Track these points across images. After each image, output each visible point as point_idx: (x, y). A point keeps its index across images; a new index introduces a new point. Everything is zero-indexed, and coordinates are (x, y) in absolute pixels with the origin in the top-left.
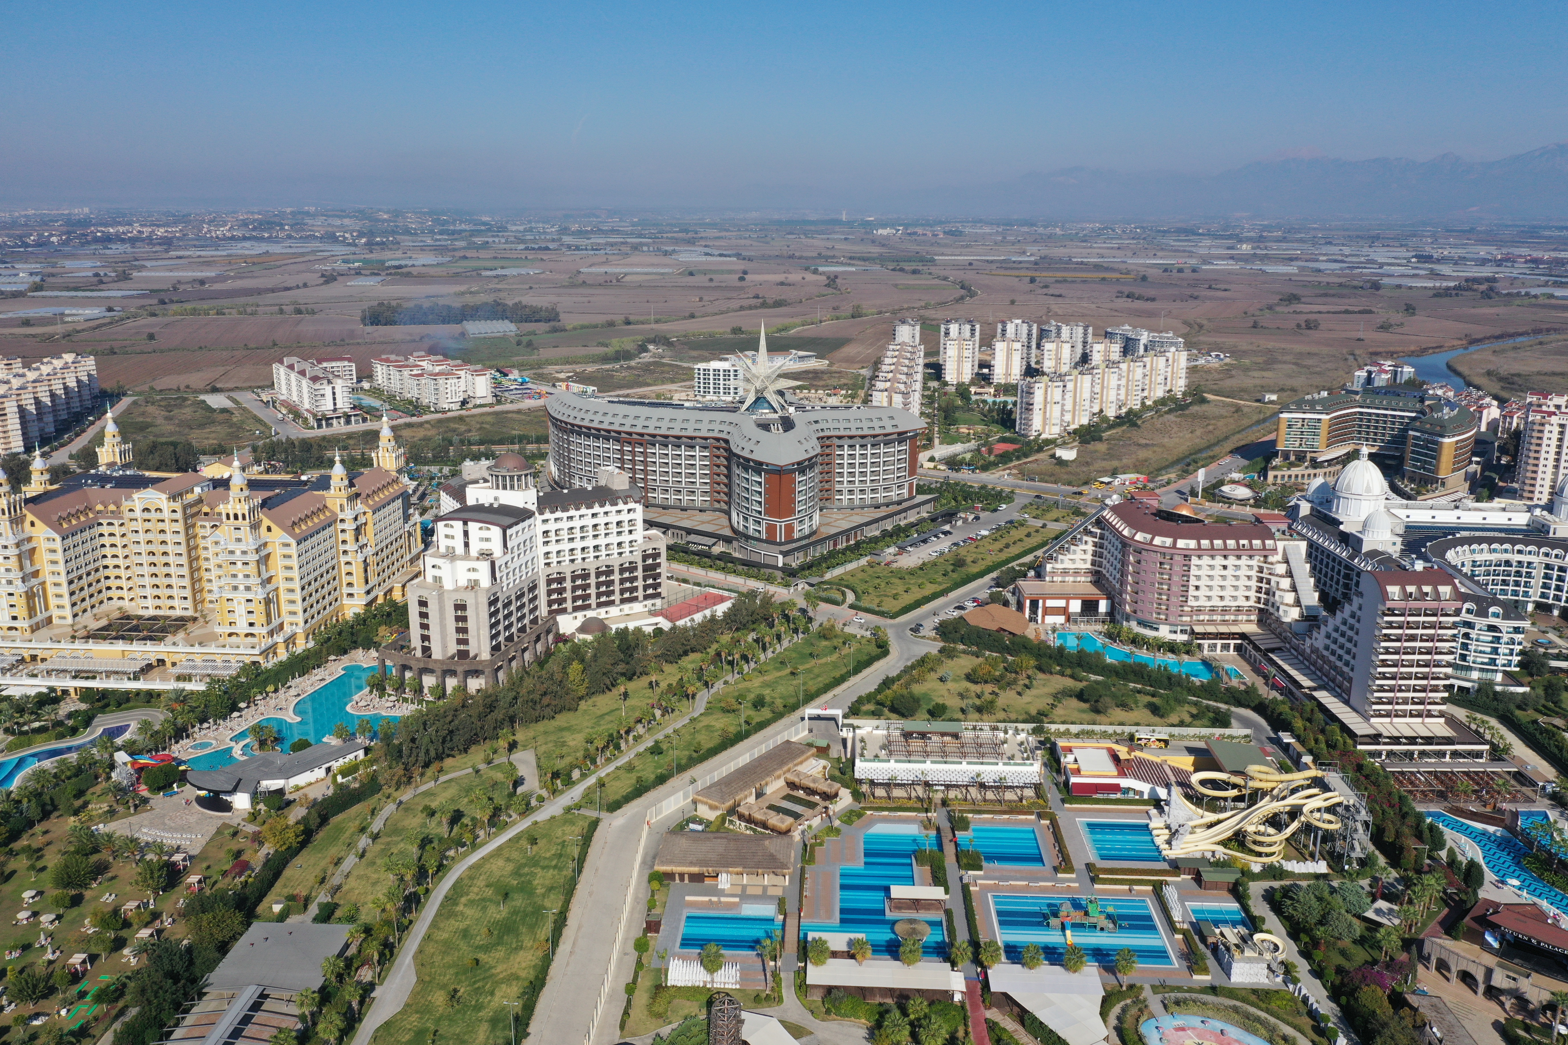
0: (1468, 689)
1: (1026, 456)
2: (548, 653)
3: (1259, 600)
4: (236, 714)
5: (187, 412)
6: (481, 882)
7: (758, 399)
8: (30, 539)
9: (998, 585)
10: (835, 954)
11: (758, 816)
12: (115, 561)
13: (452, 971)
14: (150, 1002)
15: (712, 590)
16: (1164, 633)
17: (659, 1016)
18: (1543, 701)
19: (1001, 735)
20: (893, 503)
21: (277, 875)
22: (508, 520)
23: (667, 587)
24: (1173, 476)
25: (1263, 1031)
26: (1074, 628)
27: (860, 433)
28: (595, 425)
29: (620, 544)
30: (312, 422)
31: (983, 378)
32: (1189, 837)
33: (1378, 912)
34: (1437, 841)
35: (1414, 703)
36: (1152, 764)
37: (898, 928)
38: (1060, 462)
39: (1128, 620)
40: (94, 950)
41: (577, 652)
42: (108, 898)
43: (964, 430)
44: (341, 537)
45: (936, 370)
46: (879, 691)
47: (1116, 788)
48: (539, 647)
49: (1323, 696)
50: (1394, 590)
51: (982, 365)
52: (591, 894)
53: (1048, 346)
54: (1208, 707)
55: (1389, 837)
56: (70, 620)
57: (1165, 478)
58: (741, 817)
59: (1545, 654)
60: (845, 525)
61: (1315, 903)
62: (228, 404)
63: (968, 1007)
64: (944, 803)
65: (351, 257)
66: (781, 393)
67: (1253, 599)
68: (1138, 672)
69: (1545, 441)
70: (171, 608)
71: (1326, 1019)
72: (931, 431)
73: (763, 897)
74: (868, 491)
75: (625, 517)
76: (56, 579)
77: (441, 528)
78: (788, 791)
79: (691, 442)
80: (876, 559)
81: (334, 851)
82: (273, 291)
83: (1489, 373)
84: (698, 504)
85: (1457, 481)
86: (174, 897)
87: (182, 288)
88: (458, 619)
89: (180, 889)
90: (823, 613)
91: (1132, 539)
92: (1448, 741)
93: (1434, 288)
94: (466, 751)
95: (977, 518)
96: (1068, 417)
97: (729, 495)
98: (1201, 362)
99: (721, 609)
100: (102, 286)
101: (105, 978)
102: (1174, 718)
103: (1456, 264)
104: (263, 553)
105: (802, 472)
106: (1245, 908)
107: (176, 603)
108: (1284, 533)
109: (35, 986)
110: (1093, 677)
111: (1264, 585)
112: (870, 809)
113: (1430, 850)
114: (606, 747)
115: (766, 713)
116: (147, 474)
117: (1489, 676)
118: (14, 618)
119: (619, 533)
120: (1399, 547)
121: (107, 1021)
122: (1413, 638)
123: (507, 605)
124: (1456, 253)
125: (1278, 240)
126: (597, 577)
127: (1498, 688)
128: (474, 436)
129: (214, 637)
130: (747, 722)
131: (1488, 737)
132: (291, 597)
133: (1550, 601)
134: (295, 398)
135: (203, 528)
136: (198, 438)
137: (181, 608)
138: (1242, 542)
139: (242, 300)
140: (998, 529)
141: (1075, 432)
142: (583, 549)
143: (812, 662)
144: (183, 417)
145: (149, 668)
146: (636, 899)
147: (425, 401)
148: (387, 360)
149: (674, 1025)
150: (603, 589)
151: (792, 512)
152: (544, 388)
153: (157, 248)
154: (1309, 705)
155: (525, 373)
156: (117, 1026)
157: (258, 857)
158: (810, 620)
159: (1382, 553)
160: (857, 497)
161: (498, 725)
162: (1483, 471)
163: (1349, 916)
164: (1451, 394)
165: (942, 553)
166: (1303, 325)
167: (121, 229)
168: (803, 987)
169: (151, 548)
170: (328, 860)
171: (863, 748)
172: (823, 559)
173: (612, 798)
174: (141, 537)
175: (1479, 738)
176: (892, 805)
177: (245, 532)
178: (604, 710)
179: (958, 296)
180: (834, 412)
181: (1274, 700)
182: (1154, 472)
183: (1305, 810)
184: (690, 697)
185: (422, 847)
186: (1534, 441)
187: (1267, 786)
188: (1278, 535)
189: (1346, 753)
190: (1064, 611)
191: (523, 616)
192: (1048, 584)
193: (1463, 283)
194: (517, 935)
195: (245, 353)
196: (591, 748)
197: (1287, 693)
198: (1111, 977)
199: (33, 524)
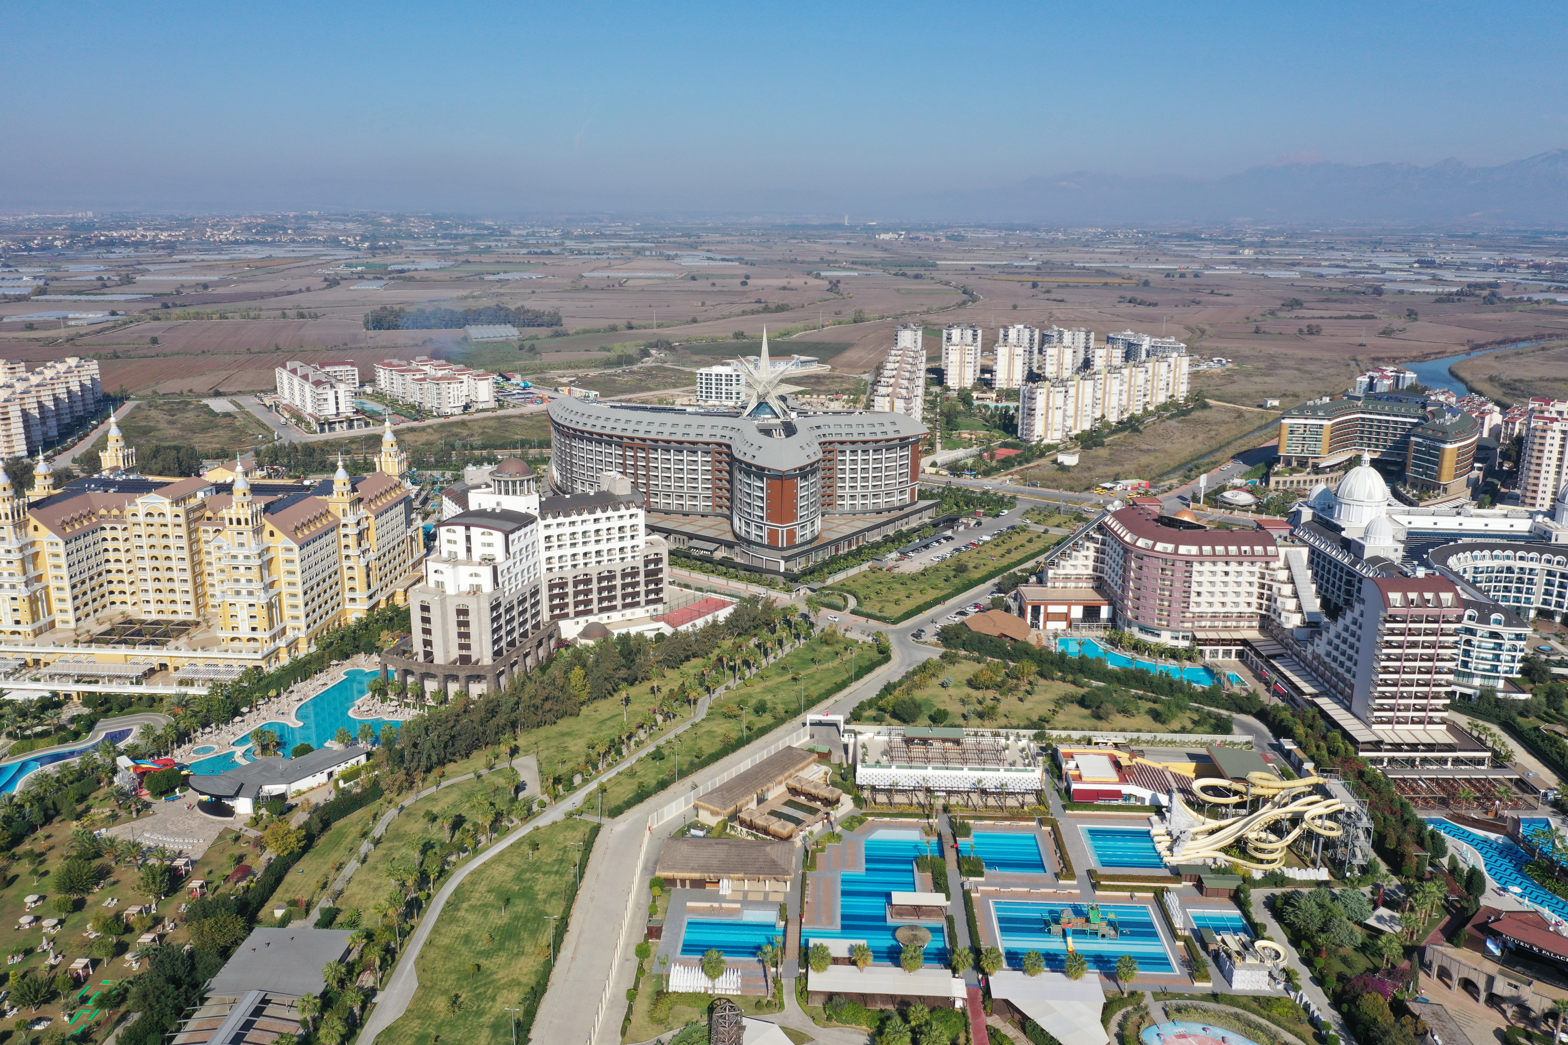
0: (1470, 696)
1: (1028, 461)
2: (550, 658)
3: (1260, 606)
4: (238, 719)
5: (190, 417)
6: (482, 888)
7: (760, 405)
8: (33, 544)
9: (1000, 591)
10: (836, 961)
11: (760, 822)
12: (118, 566)
13: (453, 977)
14: (151, 1007)
15: (714, 596)
16: (1166, 639)
17: (660, 1022)
18: (1544, 708)
19: (1003, 741)
20: (894, 509)
21: (279, 880)
22: (511, 526)
23: (669, 592)
24: (1175, 482)
25: (1265, 1038)
26: (1076, 634)
27: (862, 438)
28: (597, 430)
29: (622, 549)
30: (315, 426)
31: (985, 383)
32: (1190, 844)
33: (1380, 919)
34: (1439, 848)
35: (1416, 710)
36: (1153, 770)
37: (899, 934)
38: (1062, 468)
39: (1129, 626)
40: (96, 955)
41: (579, 657)
42: (110, 903)
43: (966, 435)
44: (344, 541)
45: (938, 375)
46: (880, 696)
47: (1117, 794)
48: (541, 652)
49: (1325, 703)
50: (1395, 597)
51: (984, 371)
52: (592, 899)
53: (1050, 351)
54: (1209, 714)
55: (1391, 844)
56: (73, 625)
57: (1167, 483)
58: (742, 823)
59: (1547, 661)
60: (847, 530)
61: (1316, 910)
62: (231, 408)
63: (969, 1013)
64: (946, 809)
65: (354, 261)
66: (783, 398)
67: (1255, 605)
68: (1139, 678)
69: (1547, 448)
70: (174, 612)
71: (1327, 1026)
72: (933, 436)
73: (765, 903)
74: (870, 496)
75: (627, 522)
76: (60, 584)
77: (443, 533)
78: (789, 797)
79: (693, 447)
80: (878, 564)
81: (336, 856)
82: (276, 295)
83: (1491, 379)
84: (700, 509)
85: (1459, 487)
86: (176, 902)
87: (185, 292)
88: (460, 624)
89: (182, 895)
90: (826, 618)
91: (1134, 545)
92: (1450, 748)
93: (1436, 293)
94: (467, 756)
95: (979, 524)
96: (1070, 423)
97: (731, 500)
98: (1203, 367)
99: (723, 615)
100: (106, 290)
101: (107, 983)
102: (1176, 725)
103: (1458, 269)
104: (266, 558)
105: (804, 477)
106: (1246, 915)
107: (179, 607)
108: (1285, 539)
109: (37, 991)
110: (1095, 683)
111: (1265, 592)
112: (872, 815)
113: (1432, 858)
114: (608, 752)
115: (767, 719)
116: (150, 478)
117: (1491, 682)
118: (18, 622)
119: (621, 538)
120: (1401, 553)
121: (109, 1026)
122: (1414, 645)
123: (509, 610)
124: (1458, 258)
125: (1280, 245)
126: (599, 582)
127: (1500, 695)
128: (477, 440)
129: (217, 642)
130: (748, 728)
131: (1490, 744)
132: (294, 601)
133: (1552, 608)
134: (298, 402)
135: (206, 533)
136: (201, 442)
137: (184, 613)
138: (1243, 548)
139: (245, 304)
140: (1000, 535)
141: (1077, 437)
142: (585, 554)
143: (814, 668)
144: (186, 421)
145: (152, 672)
146: (637, 905)
147: (428, 406)
148: (390, 365)
149: (676, 1032)
150: (605, 594)
151: (794, 517)
152: (546, 393)
153: (161, 252)
154: (1311, 712)
155: (528, 378)
156: (119, 1031)
157: (260, 862)
158: (812, 625)
159: (1384, 560)
160: (859, 502)
161: (500, 731)
162: (1485, 477)
163: (1351, 924)
164: (1453, 400)
165: (944, 559)
166: (1305, 330)
167: (124, 233)
168: (804, 994)
169: (154, 552)
170: (330, 865)
171: (865, 754)
172: (825, 564)
173: (614, 804)
174: (144, 542)
175: (1481, 745)
176: (894, 811)
177: (248, 536)
178: (606, 716)
179: (960, 301)
180: (837, 417)
181: (1276, 707)
182: (1156, 477)
183: (1307, 816)
184: (692, 702)
185: (424, 852)
186: (1536, 447)
187: (1268, 793)
188: (1279, 541)
189: (1347, 760)
190: (1066, 617)
191: (525, 621)
192: (1050, 590)
193: (1466, 289)
194: (519, 941)
195: (248, 357)
196: (593, 754)
197: (1289, 699)
198: (1112, 984)
199: (36, 528)
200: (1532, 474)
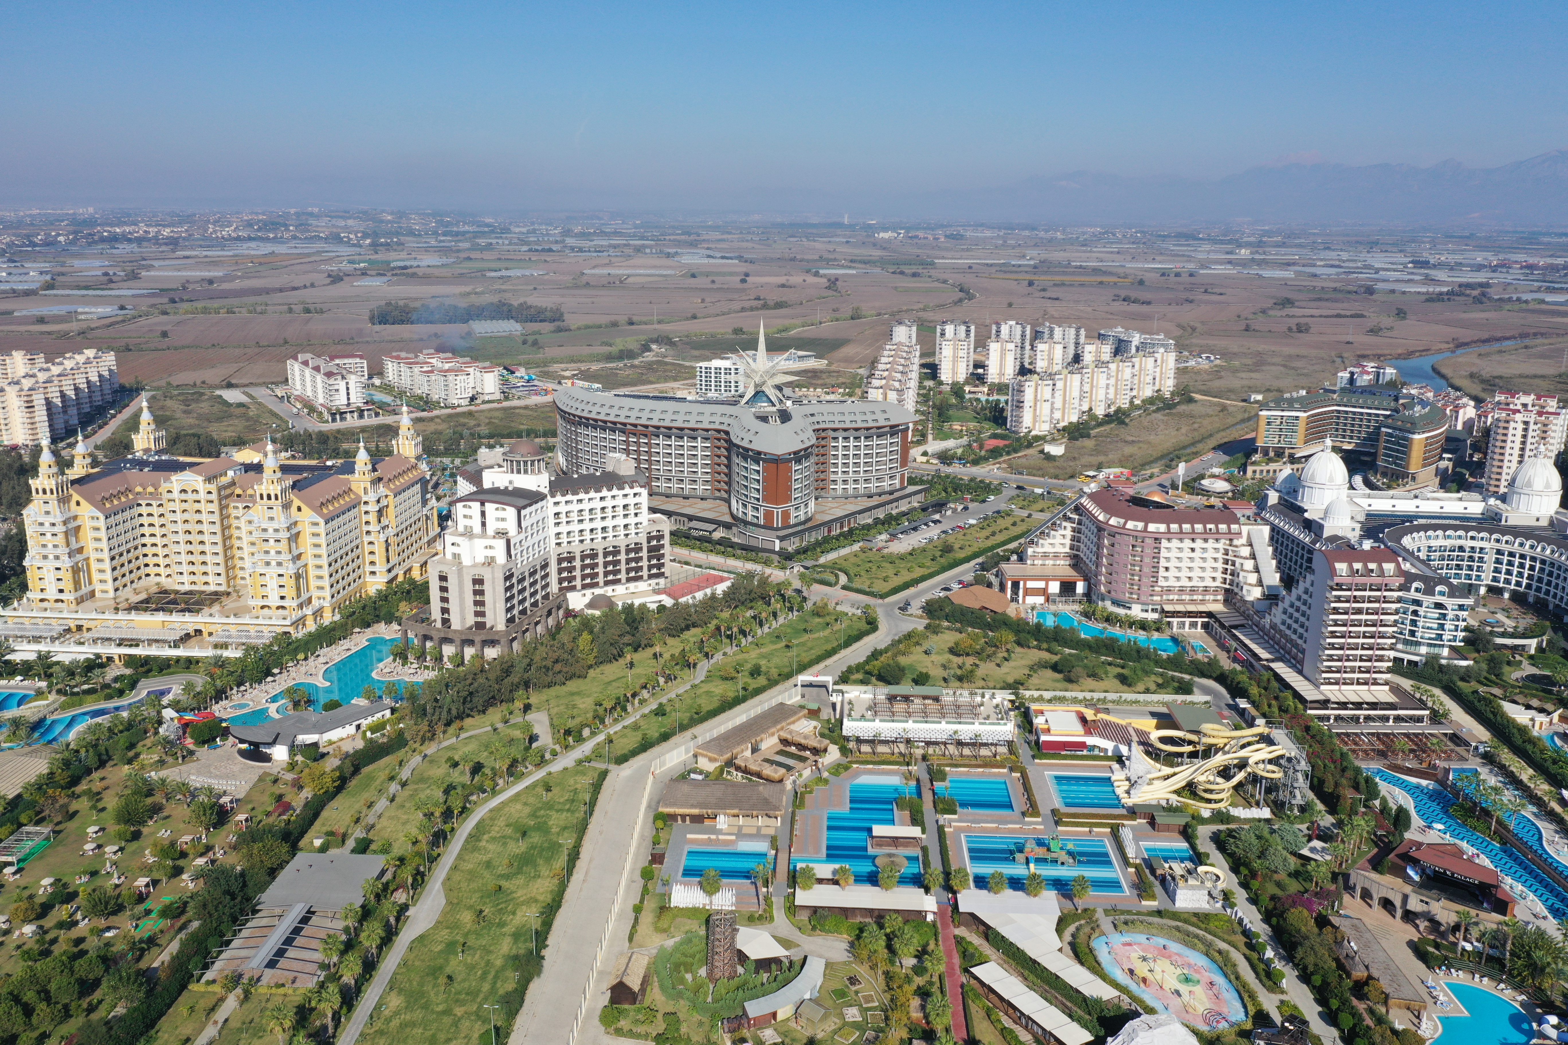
0: (1416, 663)
1: (1016, 451)
2: (559, 627)
3: (1224, 581)
4: (270, 679)
5: (204, 407)
6: (501, 822)
7: (757, 393)
8: (75, 518)
9: (983, 569)
10: (820, 881)
11: (754, 767)
12: (153, 540)
13: (477, 895)
14: (211, 915)
15: (712, 572)
16: (1136, 612)
17: (664, 931)
18: (1485, 674)
19: (978, 699)
20: (885, 493)
21: (316, 815)
22: (522, 502)
23: (669, 568)
24: (1156, 471)
25: (1200, 945)
26: (1053, 608)
27: (854, 425)
28: (602, 417)
29: (626, 526)
30: (327, 416)
31: (977, 378)
32: (1146, 788)
33: (1313, 850)
34: (1372, 791)
35: (1361, 672)
36: (1117, 726)
37: (877, 861)
38: (1049, 457)
39: (1103, 600)
40: (156, 876)
41: (587, 624)
42: (164, 834)
43: (957, 427)
44: (365, 518)
45: (931, 370)
46: (867, 662)
47: (1083, 745)
48: (551, 621)
49: (1280, 668)
50: (1341, 567)
51: (977, 366)
52: (601, 833)
53: (1041, 347)
54: (1173, 678)
55: (1329, 788)
56: (111, 594)
57: (1149, 472)
58: (738, 768)
59: (1491, 632)
60: (840, 513)
61: (1255, 842)
62: (244, 399)
63: (939, 925)
64: (924, 758)
65: (357, 258)
66: (779, 388)
67: (1219, 580)
68: (1109, 646)
69: (1510, 438)
70: (206, 583)
71: (1257, 936)
72: (925, 427)
73: (757, 836)
74: (861, 481)
75: (631, 500)
76: (99, 556)
77: (460, 509)
78: (781, 747)
79: (693, 433)
80: (869, 545)
81: (367, 796)
82: (281, 290)
83: (1472, 376)
84: (700, 493)
85: (1427, 475)
86: (224, 833)
87: (191, 287)
88: (476, 593)
89: (230, 827)
90: (817, 593)
91: (1107, 523)
92: (1392, 706)
93: (1427, 293)
94: (484, 712)
95: (966, 508)
96: (1057, 415)
97: (729, 483)
98: (1192, 363)
99: (721, 588)
100: (112, 285)
101: (167, 899)
102: (1141, 687)
103: (1452, 269)
104: (294, 531)
105: (798, 461)
106: (1193, 847)
107: (210, 579)
108: (1248, 518)
109: (107, 903)
110: (1067, 651)
111: (1229, 567)
112: (856, 762)
113: (1366, 800)
114: (613, 708)
115: (762, 681)
116: (181, 459)
117: (1437, 650)
118: (61, 591)
119: (626, 516)
120: (1358, 533)
121: (172, 932)
122: (1359, 611)
123: (521, 580)
124: (1452, 258)
125: (1277, 245)
126: (605, 557)
127: (1444, 662)
128: (484, 430)
129: (247, 610)
130: (745, 689)
131: (1430, 704)
132: (319, 572)
133: (1501, 585)
134: (309, 393)
135: (236, 509)
136: (217, 431)
137: (215, 584)
138: (1209, 526)
139: (252, 299)
140: (985, 519)
141: (1064, 429)
142: (592, 530)
143: (806, 637)
144: (201, 411)
145: (187, 637)
146: (642, 837)
147: (435, 397)
148: (398, 358)
149: (677, 939)
150: (610, 568)
151: (788, 499)
152: (550, 386)
153: (164, 248)
154: (1266, 675)
155: (531, 371)
156: (182, 935)
157: (299, 800)
158: (805, 599)
159: (1341, 538)
160: (851, 486)
161: (514, 688)
162: (1454, 467)
163: (1285, 853)
164: (1430, 395)
165: (931, 540)
166: (1294, 328)
167: (127, 229)
168: (792, 909)
169: (187, 527)
170: (362, 802)
171: (851, 710)
172: (818, 544)
173: (619, 753)
174: (179, 517)
175: (1423, 705)
176: (876, 759)
177: (278, 511)
178: (612, 678)
179: (956, 298)
180: (829, 405)
181: (1234, 671)
182: (1137, 467)
183: (1251, 761)
184: (691, 666)
185: (447, 792)
186: (1500, 437)
187: (1220, 742)
188: (1243, 520)
189: (1295, 716)
190: (1044, 592)
191: (536, 592)
192: (1028, 568)
193: (1457, 288)
194: (535, 865)
195: (257, 350)
196: (600, 710)
197: (1248, 666)
198: (1069, 903)
199: (78, 503)
200: (1496, 463)
